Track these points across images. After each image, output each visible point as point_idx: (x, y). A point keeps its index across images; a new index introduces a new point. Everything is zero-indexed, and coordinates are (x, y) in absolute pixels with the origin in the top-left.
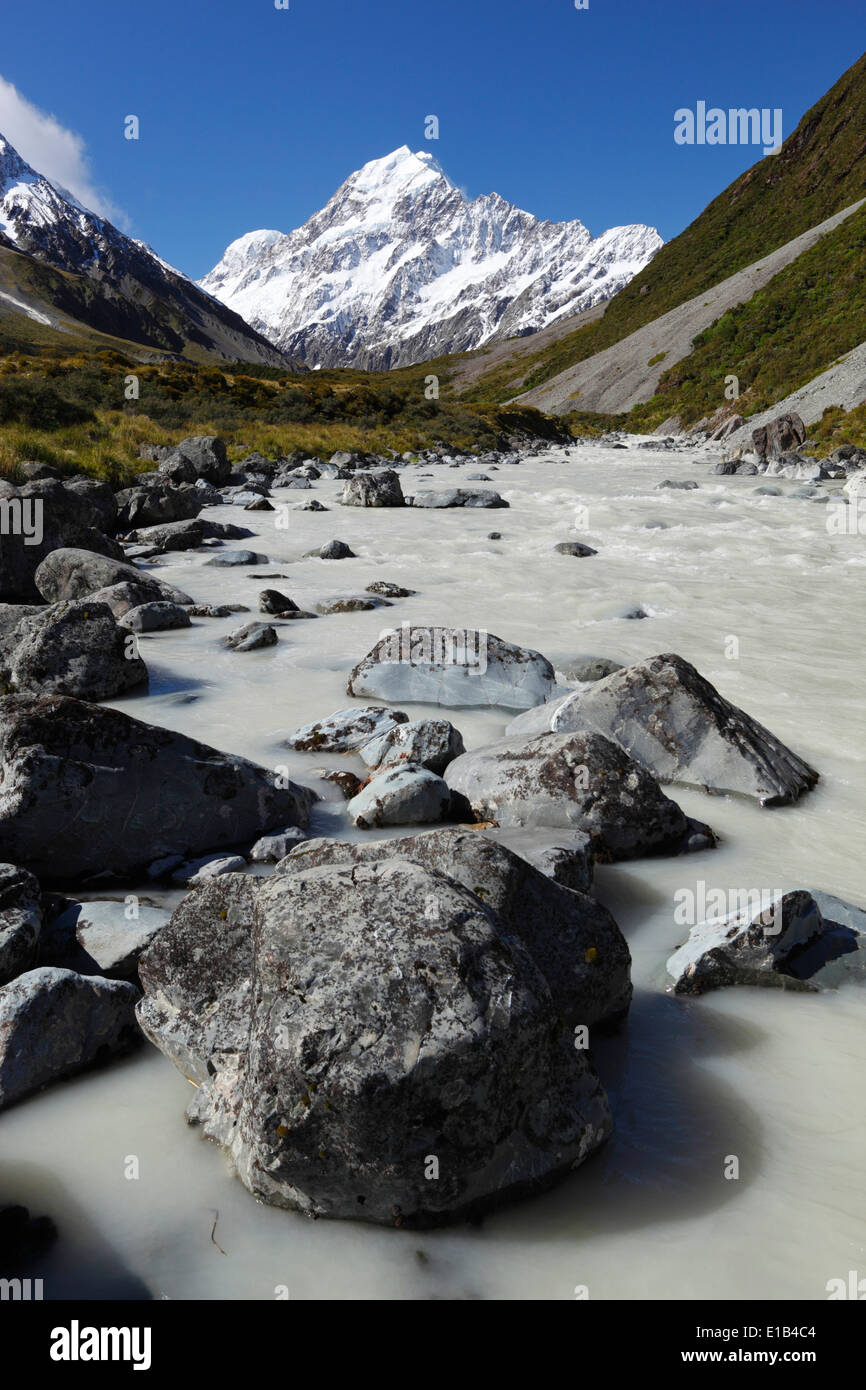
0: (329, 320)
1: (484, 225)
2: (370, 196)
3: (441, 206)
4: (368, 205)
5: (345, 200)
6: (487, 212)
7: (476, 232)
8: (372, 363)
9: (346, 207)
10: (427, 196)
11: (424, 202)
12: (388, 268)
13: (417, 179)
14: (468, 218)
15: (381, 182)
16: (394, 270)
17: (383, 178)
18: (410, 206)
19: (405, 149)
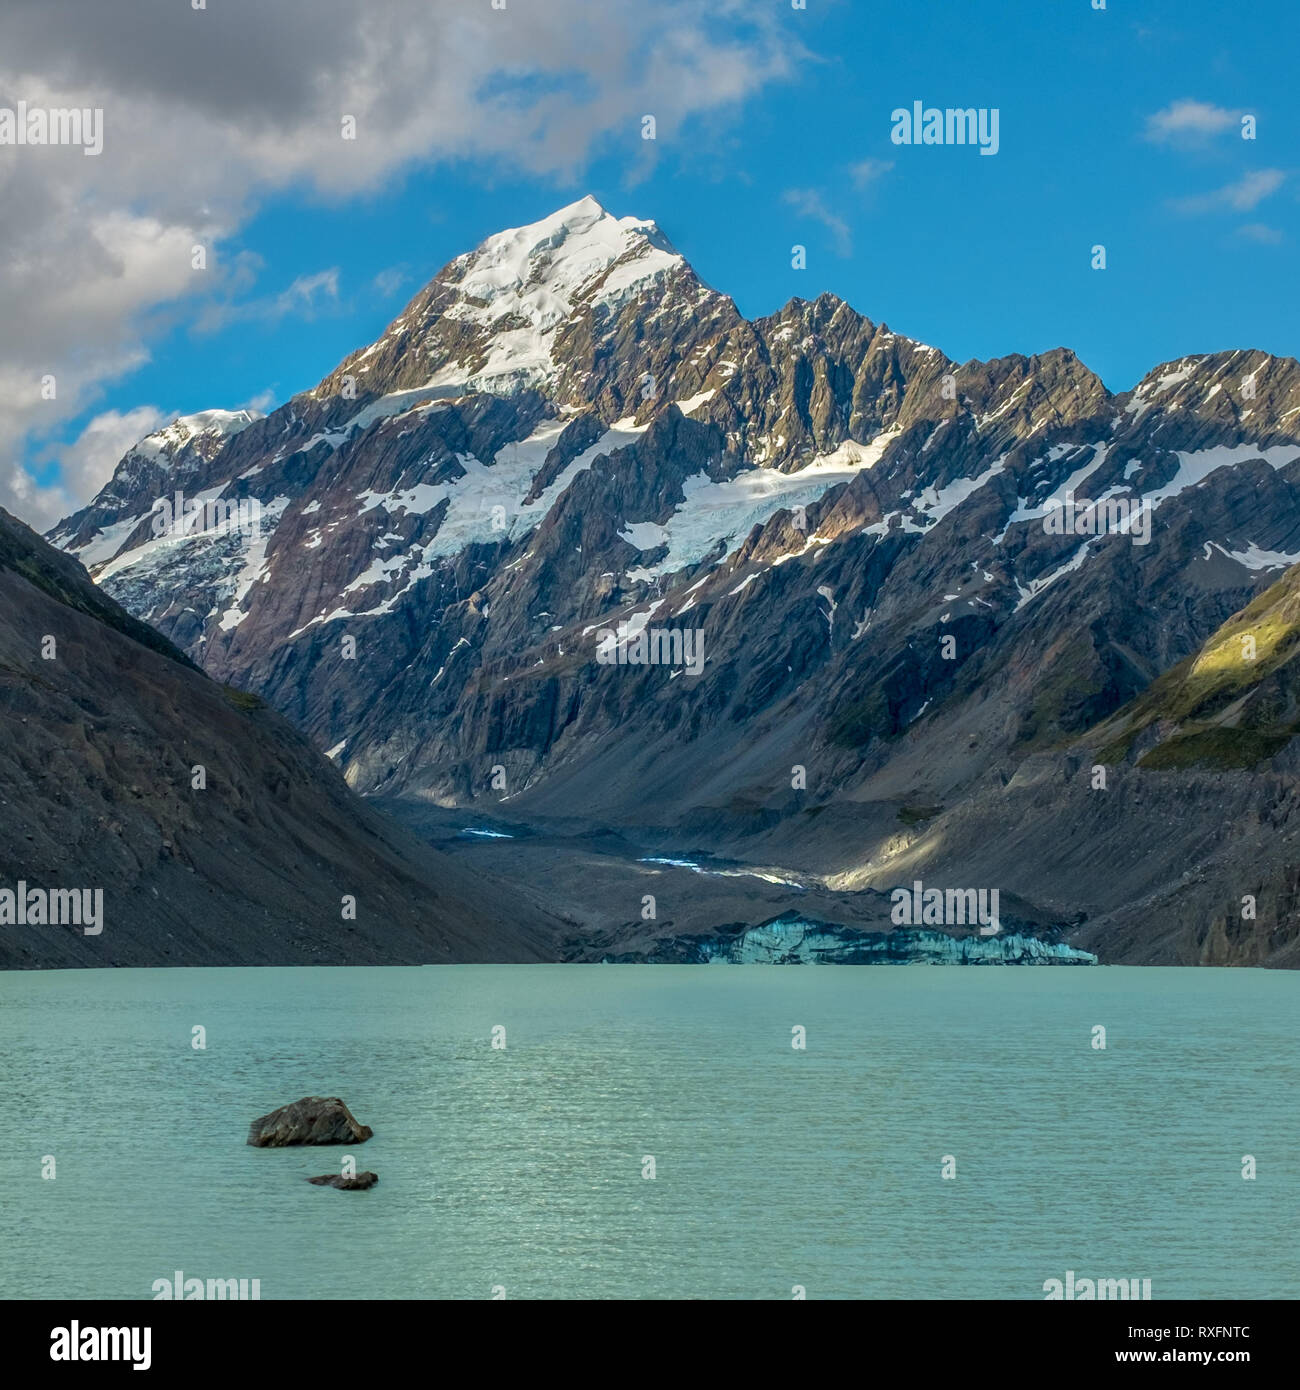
0: (384, 608)
1: (804, 369)
2: (500, 308)
3: (686, 330)
4: (493, 333)
5: (432, 321)
6: (807, 342)
7: (788, 387)
8: (500, 724)
9: (432, 339)
10: (650, 308)
11: (639, 324)
12: (543, 479)
13: (619, 271)
14: (763, 354)
15: (526, 278)
16: (564, 481)
17: (529, 270)
18: (601, 332)
19: (590, 206)
